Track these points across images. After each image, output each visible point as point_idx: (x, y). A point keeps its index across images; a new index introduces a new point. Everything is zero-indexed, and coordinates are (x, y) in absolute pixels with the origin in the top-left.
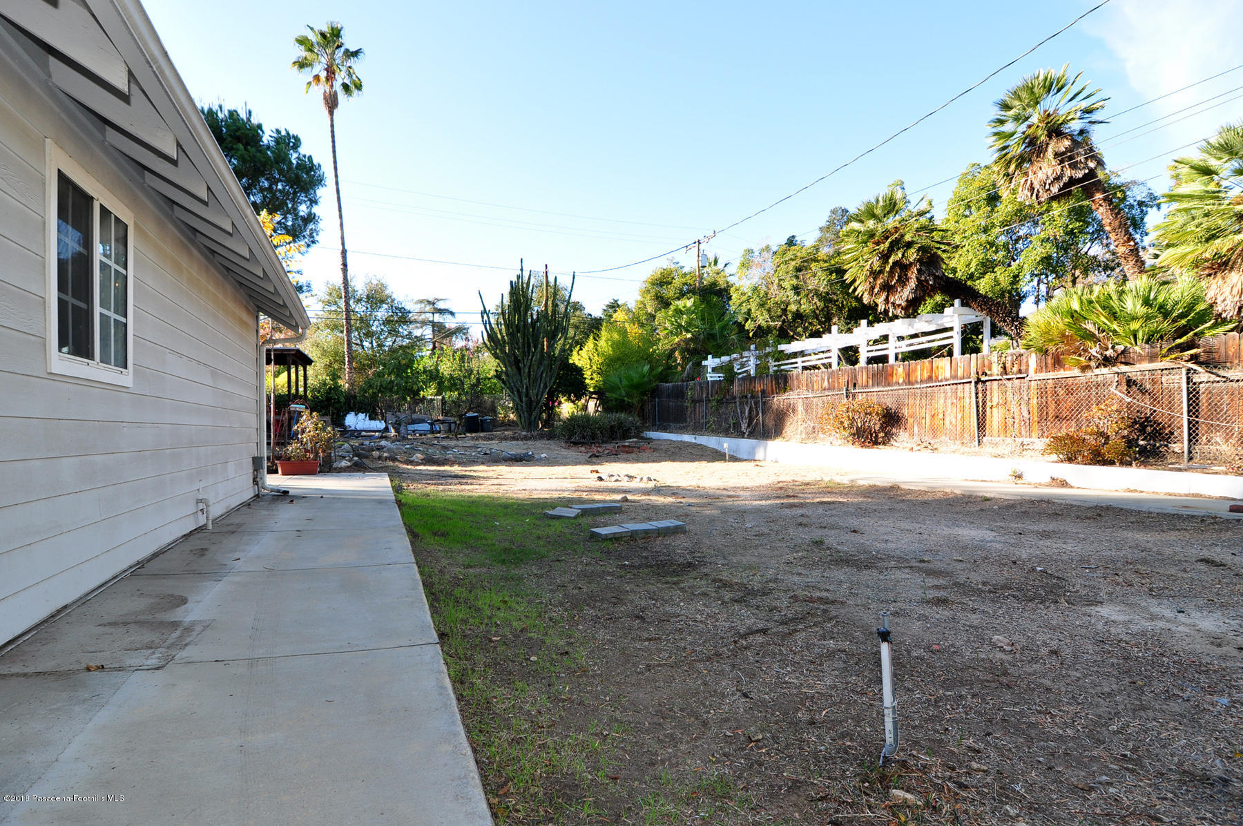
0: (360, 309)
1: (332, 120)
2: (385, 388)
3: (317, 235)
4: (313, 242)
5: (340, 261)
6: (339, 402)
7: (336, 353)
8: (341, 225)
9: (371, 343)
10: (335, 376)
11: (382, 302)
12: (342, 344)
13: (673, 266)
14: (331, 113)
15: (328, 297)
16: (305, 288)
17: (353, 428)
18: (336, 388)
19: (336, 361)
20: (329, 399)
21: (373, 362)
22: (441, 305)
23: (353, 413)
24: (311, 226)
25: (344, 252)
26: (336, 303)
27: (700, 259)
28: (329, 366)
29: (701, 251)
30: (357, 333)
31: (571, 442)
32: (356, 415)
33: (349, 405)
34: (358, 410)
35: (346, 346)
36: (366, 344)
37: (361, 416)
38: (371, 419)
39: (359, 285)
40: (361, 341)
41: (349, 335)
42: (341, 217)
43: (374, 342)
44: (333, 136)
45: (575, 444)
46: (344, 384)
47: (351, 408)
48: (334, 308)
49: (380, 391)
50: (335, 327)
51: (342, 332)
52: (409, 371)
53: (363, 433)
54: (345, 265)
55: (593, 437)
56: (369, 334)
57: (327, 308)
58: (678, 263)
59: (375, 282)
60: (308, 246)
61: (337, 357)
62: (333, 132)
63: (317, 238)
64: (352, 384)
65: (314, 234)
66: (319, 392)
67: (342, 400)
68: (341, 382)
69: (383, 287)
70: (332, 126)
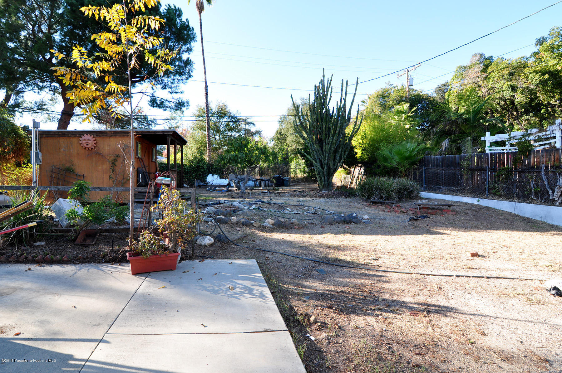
0: (214, 119)
1: (200, 17)
2: (232, 160)
3: (192, 72)
4: (190, 76)
5: (204, 92)
6: (204, 168)
7: (202, 142)
8: (205, 72)
9: (219, 136)
10: (202, 153)
11: (225, 114)
12: (205, 137)
13: (389, 87)
14: (200, 13)
15: (198, 113)
16: (186, 104)
17: (211, 183)
18: (202, 160)
19: (202, 146)
20: (198, 167)
21: (220, 146)
22: (248, 120)
23: (211, 175)
24: (189, 67)
25: (206, 87)
26: (202, 116)
27: (409, 81)
28: (199, 148)
29: (410, 77)
30: (212, 131)
31: (371, 202)
32: (213, 175)
33: (209, 170)
34: (214, 172)
35: (207, 138)
36: (217, 137)
37: (216, 176)
38: (220, 178)
39: (214, 107)
40: (215, 135)
41: (208, 132)
42: (205, 68)
43: (221, 136)
44: (201, 25)
45: (375, 203)
46: (206, 158)
47: (210, 171)
48: (201, 119)
49: (229, 162)
50: (202, 128)
51: (205, 131)
52: (246, 149)
53: (217, 188)
54: (207, 94)
55: (389, 197)
56: (218, 131)
57: (198, 119)
58: (392, 85)
59: (221, 104)
60: (187, 79)
61: (203, 144)
62: (201, 23)
63: (192, 74)
64: (210, 158)
65: (191, 72)
66: (193, 162)
67: (205, 167)
68: (204, 157)
69: (224, 107)
70: (201, 20)
